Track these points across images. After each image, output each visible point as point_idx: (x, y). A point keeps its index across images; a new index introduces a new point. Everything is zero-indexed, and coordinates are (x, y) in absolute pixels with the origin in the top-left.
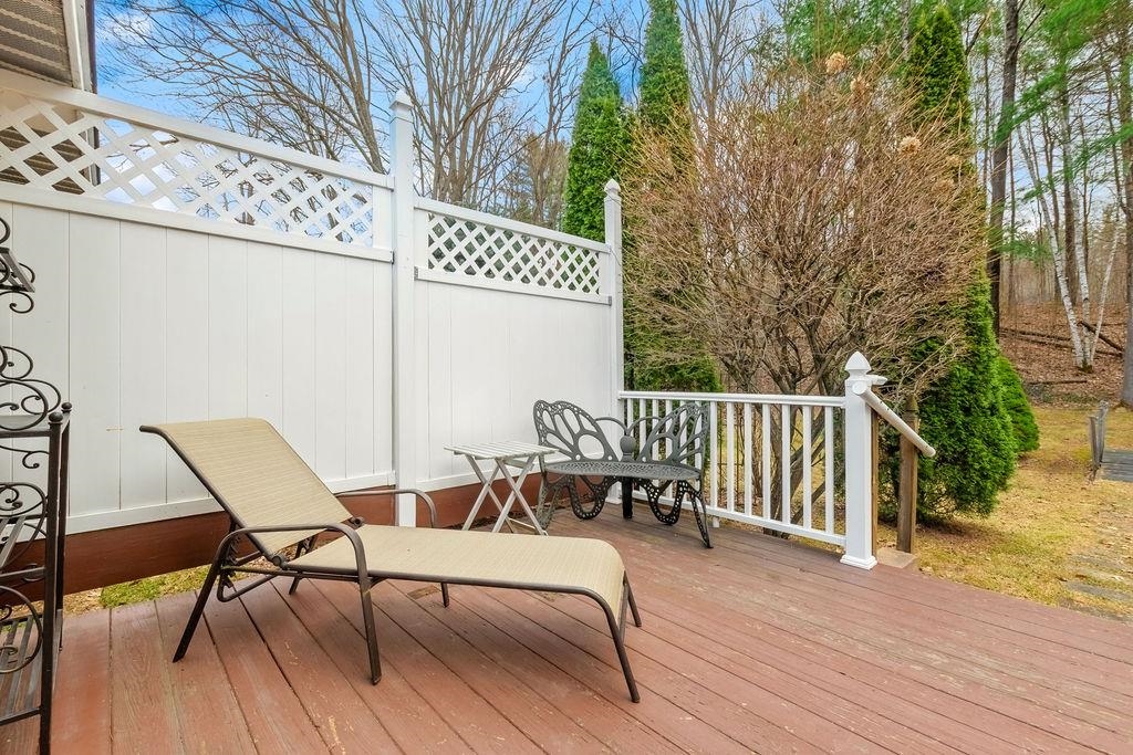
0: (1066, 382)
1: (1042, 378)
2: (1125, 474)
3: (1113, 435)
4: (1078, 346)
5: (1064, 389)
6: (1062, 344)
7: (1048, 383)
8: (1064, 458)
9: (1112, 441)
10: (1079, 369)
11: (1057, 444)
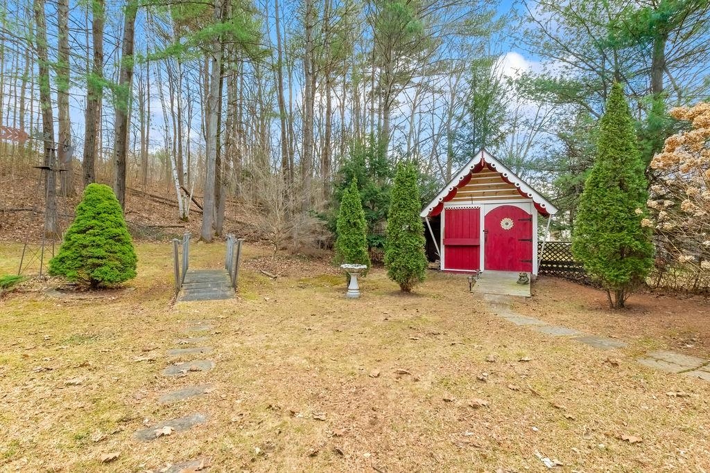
0: (172, 227)
1: (158, 224)
2: (199, 292)
3: (195, 259)
4: (181, 204)
5: (171, 231)
6: (173, 205)
7: (161, 227)
8: (159, 283)
9: (194, 264)
10: (181, 219)
11: (157, 271)
